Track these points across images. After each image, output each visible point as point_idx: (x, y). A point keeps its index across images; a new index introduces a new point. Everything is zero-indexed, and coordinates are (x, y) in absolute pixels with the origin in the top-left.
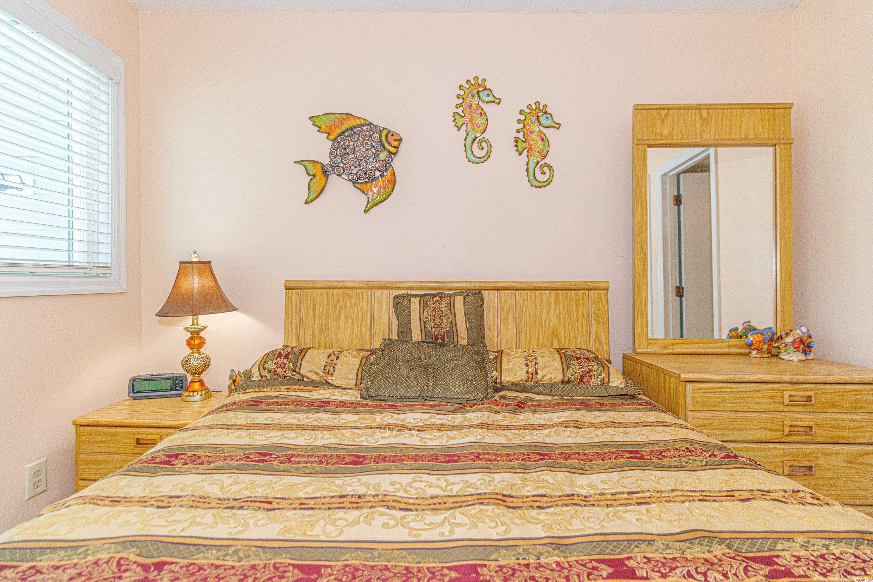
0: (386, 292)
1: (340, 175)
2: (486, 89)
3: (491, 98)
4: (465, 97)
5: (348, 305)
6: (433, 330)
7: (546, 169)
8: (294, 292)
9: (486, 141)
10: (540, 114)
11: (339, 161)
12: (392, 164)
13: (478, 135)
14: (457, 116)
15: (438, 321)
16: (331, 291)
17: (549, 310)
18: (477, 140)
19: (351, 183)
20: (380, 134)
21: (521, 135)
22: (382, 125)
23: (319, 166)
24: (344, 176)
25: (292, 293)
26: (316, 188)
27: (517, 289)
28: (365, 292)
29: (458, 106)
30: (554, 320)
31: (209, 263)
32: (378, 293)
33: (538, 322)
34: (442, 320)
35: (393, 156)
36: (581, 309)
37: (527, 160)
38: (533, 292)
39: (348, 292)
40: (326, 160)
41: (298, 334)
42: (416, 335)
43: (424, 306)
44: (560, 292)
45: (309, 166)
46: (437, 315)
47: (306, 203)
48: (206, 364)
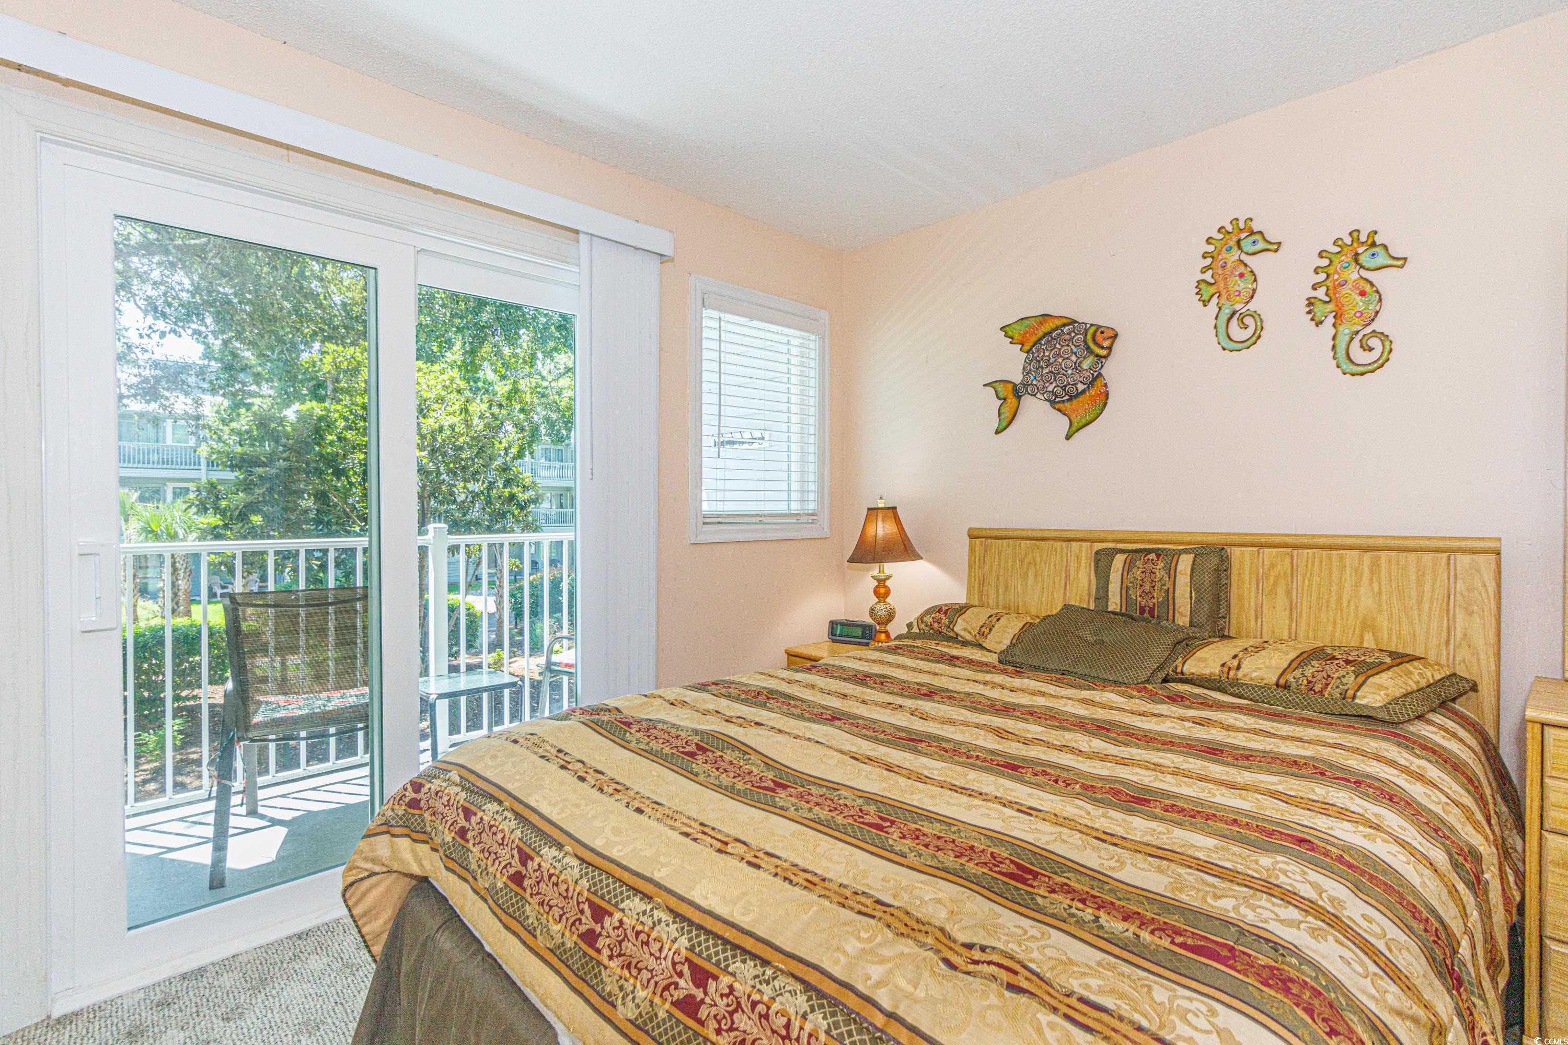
0: (1085, 545)
1: (1035, 395)
2: (1252, 233)
3: (1261, 245)
4: (1215, 254)
5: (1038, 559)
6: (1139, 599)
7: (1374, 342)
8: (978, 541)
9: (1253, 315)
10: (1360, 250)
11: (1032, 378)
12: (1102, 371)
13: (1238, 307)
14: (1203, 286)
15: (1147, 588)
16: (1018, 542)
17: (1357, 585)
18: (1237, 315)
19: (1048, 403)
20: (1086, 331)
21: (1321, 293)
22: (1089, 321)
23: (1010, 386)
24: (1038, 395)
25: (975, 542)
26: (1007, 414)
27: (1296, 547)
28: (1059, 543)
29: (1204, 270)
30: (1367, 601)
31: (895, 508)
32: (1075, 545)
33: (1334, 603)
34: (1153, 587)
35: (1104, 360)
36: (1428, 587)
37: (1333, 331)
38: (1325, 553)
39: (1038, 543)
40: (1018, 378)
41: (981, 592)
42: (1114, 602)
43: (1129, 566)
44: (1383, 555)
45: (1000, 387)
46: (1147, 580)
47: (997, 432)
48: (891, 615)
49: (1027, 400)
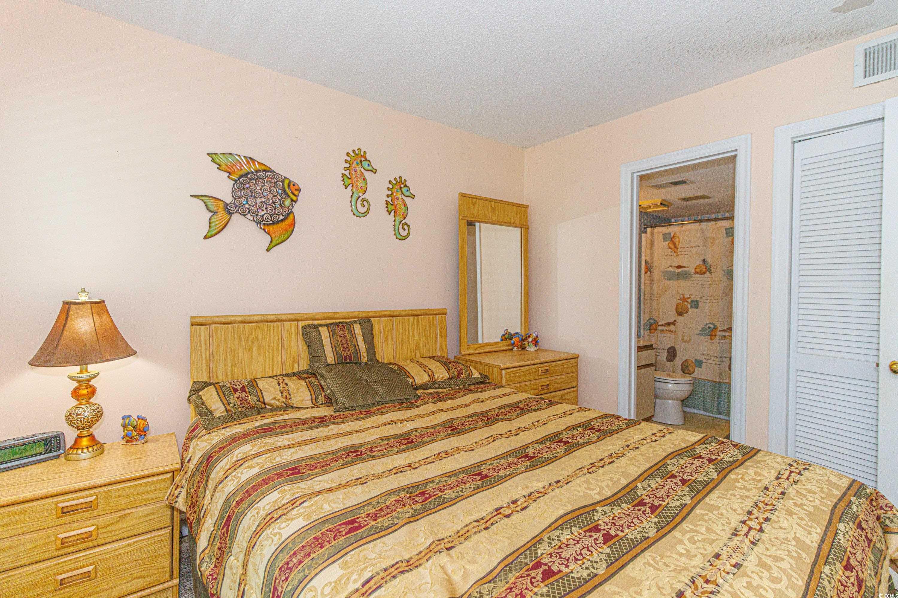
0: (294, 323)
1: (244, 215)
2: (366, 160)
3: (370, 168)
4: (351, 162)
5: (260, 337)
6: (343, 352)
7: (406, 227)
8: (202, 327)
9: (367, 201)
10: (402, 186)
11: (245, 203)
12: (293, 210)
13: (361, 194)
14: (345, 177)
15: (345, 345)
16: (242, 325)
17: (413, 331)
18: (360, 199)
19: (255, 224)
20: (283, 182)
21: (389, 199)
23: (221, 204)
24: (249, 216)
25: (200, 329)
26: (216, 225)
27: (393, 316)
28: (275, 324)
29: (346, 169)
30: (417, 338)
31: (103, 302)
32: (287, 324)
33: (407, 340)
34: (348, 344)
35: (294, 203)
36: (432, 329)
37: (394, 219)
38: (403, 318)
39: (259, 325)
40: (229, 199)
41: (209, 369)
42: (330, 358)
43: (333, 334)
44: (420, 317)
45: (210, 202)
46: (344, 340)
47: (205, 238)
49: (236, 217)
